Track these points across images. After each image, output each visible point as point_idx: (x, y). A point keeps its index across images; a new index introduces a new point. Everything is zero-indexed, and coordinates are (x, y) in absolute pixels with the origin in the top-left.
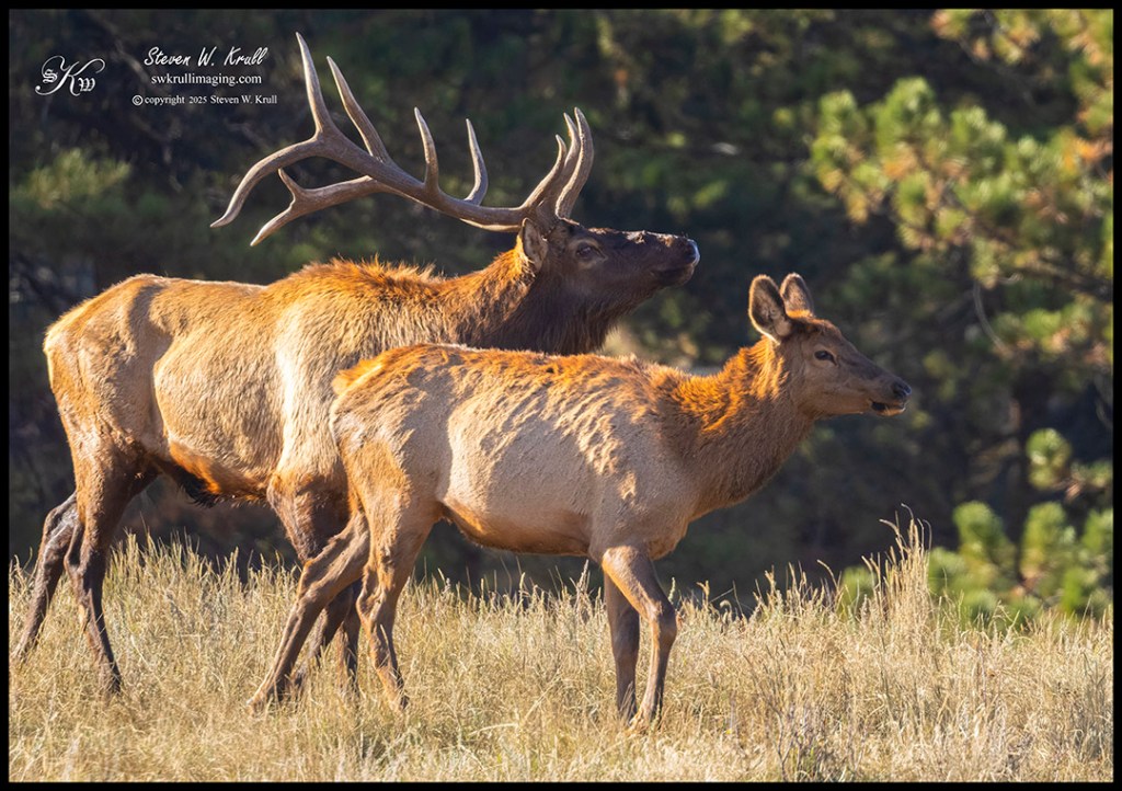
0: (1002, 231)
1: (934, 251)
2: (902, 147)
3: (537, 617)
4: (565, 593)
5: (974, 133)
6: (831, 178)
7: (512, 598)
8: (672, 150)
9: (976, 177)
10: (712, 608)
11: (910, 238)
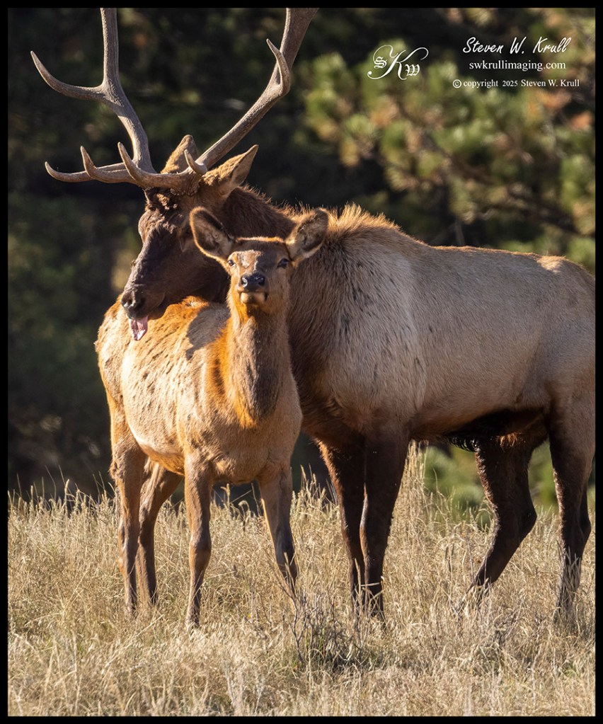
0: (475, 171)
1: (419, 190)
2: (385, 99)
3: (80, 518)
4: (105, 497)
5: (447, 84)
6: (326, 128)
7: (57, 502)
8: (188, 107)
9: (452, 124)
10: (233, 507)
11: (398, 180)
